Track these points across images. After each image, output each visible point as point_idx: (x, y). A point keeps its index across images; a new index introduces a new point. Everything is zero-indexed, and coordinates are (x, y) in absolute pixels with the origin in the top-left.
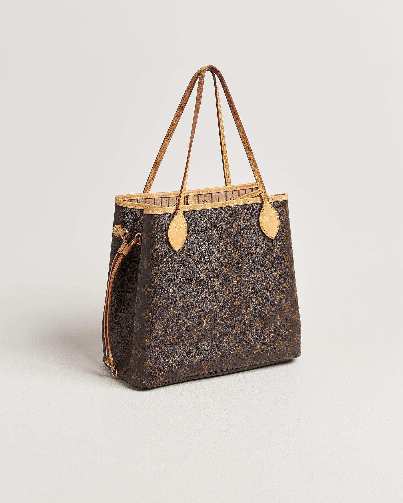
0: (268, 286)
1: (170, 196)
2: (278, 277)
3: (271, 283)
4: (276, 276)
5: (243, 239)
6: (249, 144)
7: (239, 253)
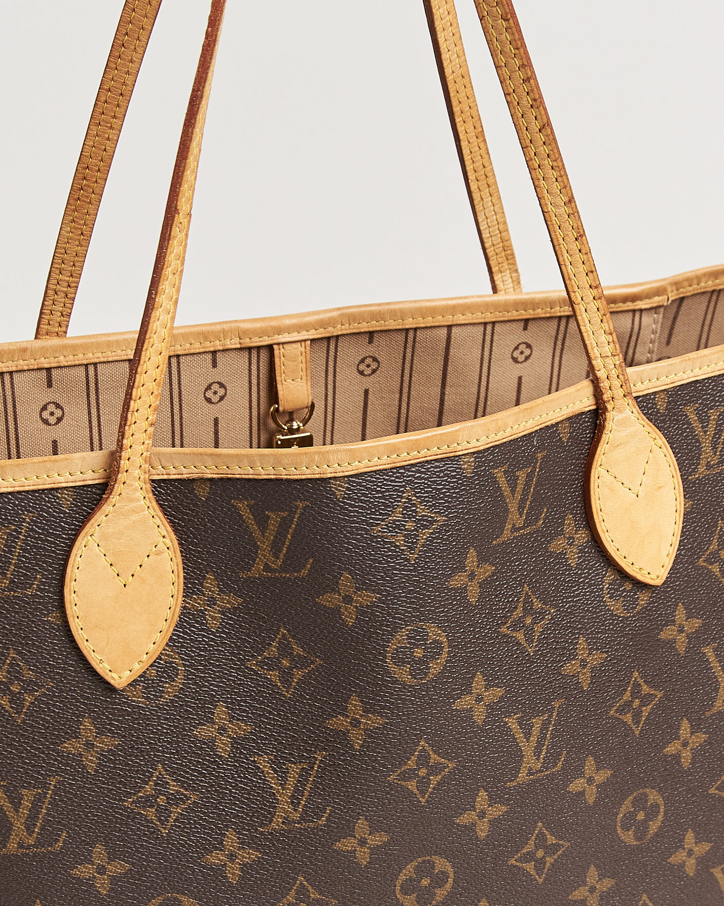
0: (641, 816)
1: (178, 347)
2: (686, 762)
3: (654, 796)
4: (677, 757)
5: (519, 612)
6: (541, 97)
7: (500, 692)
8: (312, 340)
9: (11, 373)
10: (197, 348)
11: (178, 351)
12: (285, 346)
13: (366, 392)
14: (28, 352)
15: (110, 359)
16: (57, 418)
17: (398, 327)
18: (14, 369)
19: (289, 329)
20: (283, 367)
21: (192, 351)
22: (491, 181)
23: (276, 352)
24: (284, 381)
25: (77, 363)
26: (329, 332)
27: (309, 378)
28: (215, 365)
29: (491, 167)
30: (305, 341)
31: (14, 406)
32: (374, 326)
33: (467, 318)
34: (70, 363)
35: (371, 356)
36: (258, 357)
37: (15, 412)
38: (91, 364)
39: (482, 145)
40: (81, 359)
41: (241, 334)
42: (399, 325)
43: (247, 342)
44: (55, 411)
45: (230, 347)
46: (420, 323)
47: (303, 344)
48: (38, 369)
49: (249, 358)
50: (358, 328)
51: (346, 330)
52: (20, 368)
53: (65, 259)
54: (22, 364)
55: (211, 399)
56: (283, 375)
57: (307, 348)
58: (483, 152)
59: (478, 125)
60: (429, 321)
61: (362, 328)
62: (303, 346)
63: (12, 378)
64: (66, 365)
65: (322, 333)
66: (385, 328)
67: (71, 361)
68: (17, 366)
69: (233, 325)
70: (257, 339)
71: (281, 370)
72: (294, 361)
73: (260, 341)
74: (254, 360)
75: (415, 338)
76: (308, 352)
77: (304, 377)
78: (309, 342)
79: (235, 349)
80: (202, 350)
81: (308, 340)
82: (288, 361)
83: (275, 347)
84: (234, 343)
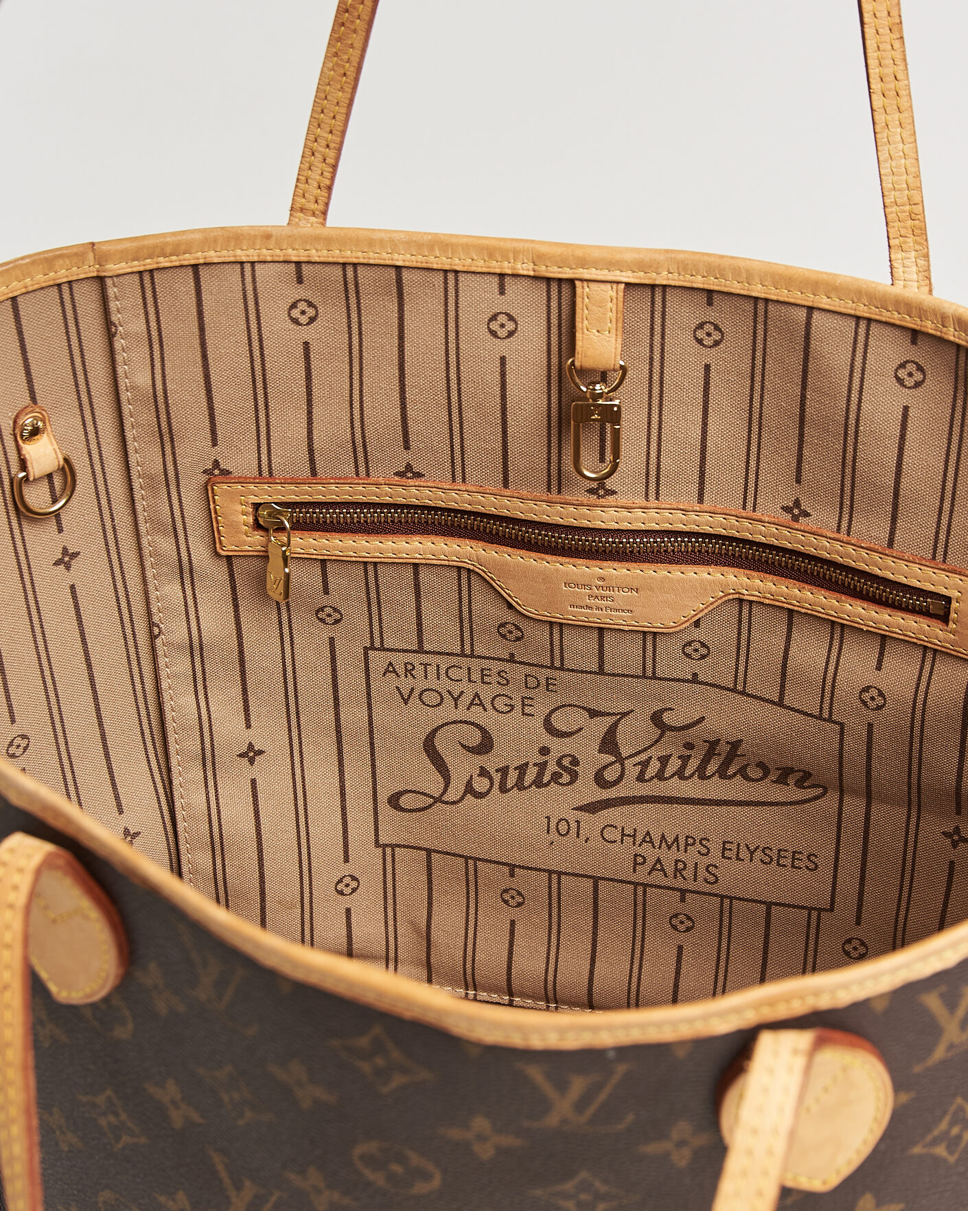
1: (456, 261)
8: (627, 284)
9: (253, 263)
10: (480, 266)
11: (455, 265)
12: (591, 284)
13: (707, 368)
14: (273, 241)
15: (372, 262)
16: (309, 318)
17: (742, 292)
18: (256, 259)
19: (596, 264)
20: (586, 312)
21: (473, 269)
22: (903, 102)
23: (579, 291)
24: (585, 330)
25: (331, 260)
26: (650, 279)
27: (620, 333)
28: (502, 291)
29: (906, 82)
30: (618, 283)
31: (257, 303)
32: (712, 284)
33: (832, 303)
34: (322, 259)
35: (712, 323)
36: (560, 292)
37: (257, 310)
38: (350, 264)
39: (897, 44)
40: (336, 255)
41: (535, 259)
42: (744, 290)
43: (543, 271)
44: (307, 309)
45: (522, 272)
46: (770, 294)
47: (615, 286)
48: (285, 262)
49: (547, 291)
50: (689, 281)
51: (674, 280)
52: (262, 258)
53: (325, 108)
54: (266, 254)
55: (496, 332)
56: (586, 322)
57: (619, 293)
58: (897, 55)
59: (894, 13)
60: (784, 295)
61: (695, 283)
62: (615, 290)
63: (253, 270)
64: (318, 261)
65: (640, 278)
66: (726, 290)
67: (324, 257)
68: (259, 256)
69: (526, 245)
70: (556, 269)
71: (582, 315)
72: (600, 307)
73: (559, 273)
74: (554, 295)
75: (766, 312)
76: (621, 299)
77: (613, 331)
78: (622, 286)
79: (529, 276)
80: (484, 270)
81: (621, 283)
82: (594, 304)
83: (578, 283)
84: (526, 269)
